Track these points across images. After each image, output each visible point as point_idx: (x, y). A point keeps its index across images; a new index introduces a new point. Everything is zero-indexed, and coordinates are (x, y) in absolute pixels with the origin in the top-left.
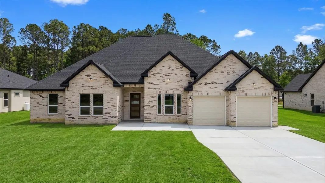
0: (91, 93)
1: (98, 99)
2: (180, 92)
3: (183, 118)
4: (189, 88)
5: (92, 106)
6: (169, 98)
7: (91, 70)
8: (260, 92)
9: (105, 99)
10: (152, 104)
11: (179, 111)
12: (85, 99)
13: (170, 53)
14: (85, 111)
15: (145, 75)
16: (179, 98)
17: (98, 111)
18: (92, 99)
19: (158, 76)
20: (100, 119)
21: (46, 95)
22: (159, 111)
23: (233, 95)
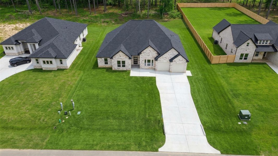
0: (121, 60)
1: (124, 62)
2: (153, 59)
3: (154, 67)
4: (156, 59)
5: (121, 65)
6: (149, 61)
7: (120, 53)
8: (181, 62)
9: (126, 62)
10: (142, 63)
11: (152, 65)
12: (119, 62)
13: (150, 46)
14: (119, 66)
15: (140, 53)
16: (153, 60)
17: (124, 66)
18: (121, 62)
19: (145, 54)
20: (124, 69)
21: (103, 59)
22: (145, 65)
23: (172, 63)
